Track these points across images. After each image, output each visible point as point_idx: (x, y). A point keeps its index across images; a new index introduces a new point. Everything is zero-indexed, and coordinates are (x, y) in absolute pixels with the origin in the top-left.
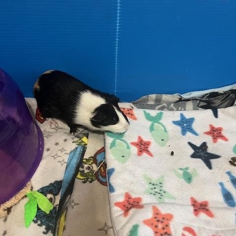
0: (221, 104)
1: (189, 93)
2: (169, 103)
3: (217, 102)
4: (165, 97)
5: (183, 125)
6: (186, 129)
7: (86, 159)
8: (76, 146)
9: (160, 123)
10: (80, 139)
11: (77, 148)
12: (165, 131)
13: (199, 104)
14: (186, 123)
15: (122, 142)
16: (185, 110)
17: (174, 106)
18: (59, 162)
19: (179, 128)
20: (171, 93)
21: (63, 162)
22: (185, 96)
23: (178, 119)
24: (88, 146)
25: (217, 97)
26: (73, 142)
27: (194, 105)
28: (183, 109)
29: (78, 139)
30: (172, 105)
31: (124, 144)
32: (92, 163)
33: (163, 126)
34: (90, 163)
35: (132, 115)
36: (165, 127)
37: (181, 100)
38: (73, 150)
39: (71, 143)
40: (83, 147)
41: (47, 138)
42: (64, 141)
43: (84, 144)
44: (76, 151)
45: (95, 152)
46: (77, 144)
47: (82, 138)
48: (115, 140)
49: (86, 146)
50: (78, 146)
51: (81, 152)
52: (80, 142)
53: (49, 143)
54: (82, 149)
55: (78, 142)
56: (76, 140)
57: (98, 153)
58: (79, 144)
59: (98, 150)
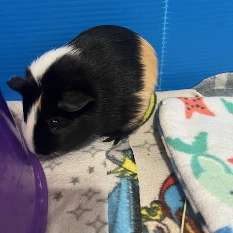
7: (146, 208)
10: (121, 166)
11: (119, 185)
15: (211, 159)
18: (89, 224)
21: (98, 224)
24: (139, 177)
26: (108, 173)
29: (116, 166)
32: (163, 218)
34: (157, 217)
35: (203, 108)
38: (114, 189)
39: (105, 176)
40: (130, 180)
41: (52, 169)
42: (89, 172)
43: (131, 175)
44: (119, 192)
45: (158, 188)
46: (117, 175)
47: (123, 163)
48: (196, 157)
49: (135, 178)
50: (121, 179)
51: (131, 192)
52: (121, 171)
53: (57, 181)
54: (131, 184)
55: (118, 172)
56: (113, 169)
57: (165, 188)
58: (122, 176)
59: (162, 182)
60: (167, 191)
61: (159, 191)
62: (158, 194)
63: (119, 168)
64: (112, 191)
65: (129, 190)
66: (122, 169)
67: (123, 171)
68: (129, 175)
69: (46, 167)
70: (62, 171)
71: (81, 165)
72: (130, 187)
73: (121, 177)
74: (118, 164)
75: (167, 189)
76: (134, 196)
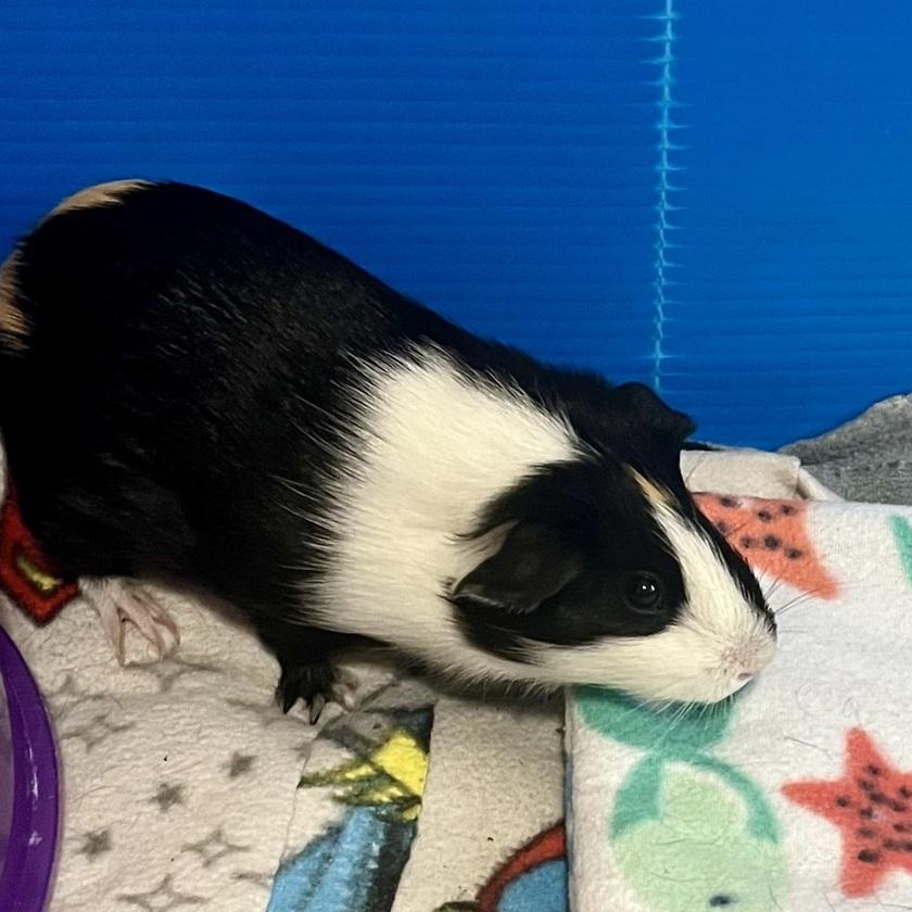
8: (333, 813)
10: (364, 759)
11: (335, 832)
15: (712, 777)
24: (427, 817)
26: (305, 782)
29: (348, 755)
31: (731, 794)
35: (795, 554)
38: (309, 845)
39: (287, 791)
40: (385, 819)
41: (90, 746)
42: (227, 771)
43: (395, 800)
44: (327, 858)
45: (492, 864)
46: (340, 792)
47: (379, 747)
48: (659, 761)
49: (409, 815)
50: (350, 813)
51: (373, 865)
52: (361, 780)
53: (103, 792)
54: (381, 835)
55: (346, 782)
56: (329, 767)
57: (516, 868)
58: (354, 801)
59: (515, 846)
60: (525, 878)
61: (488, 873)
62: (482, 882)
63: (355, 765)
64: (298, 851)
65: (367, 856)
66: (365, 770)
67: (369, 779)
68: (385, 799)
69: (69, 736)
70: (128, 756)
71: (204, 742)
72: (376, 848)
73: (349, 804)
74: (356, 750)
75: (528, 870)
76: (376, 881)
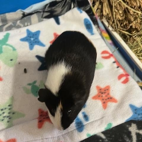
0: (62, 11)
1: (30, 7)
2: (15, 21)
3: (58, 9)
4: (10, 16)
5: (30, 40)
6: (33, 43)
9: (7, 45)
12: (14, 49)
13: (43, 15)
14: (33, 37)
16: (31, 24)
17: (21, 22)
19: (27, 44)
20: (14, 10)
22: (27, 11)
23: (25, 35)
25: (57, 5)
27: (38, 17)
28: (29, 24)
30: (18, 22)
33: (11, 46)
36: (14, 46)
37: (24, 15)
